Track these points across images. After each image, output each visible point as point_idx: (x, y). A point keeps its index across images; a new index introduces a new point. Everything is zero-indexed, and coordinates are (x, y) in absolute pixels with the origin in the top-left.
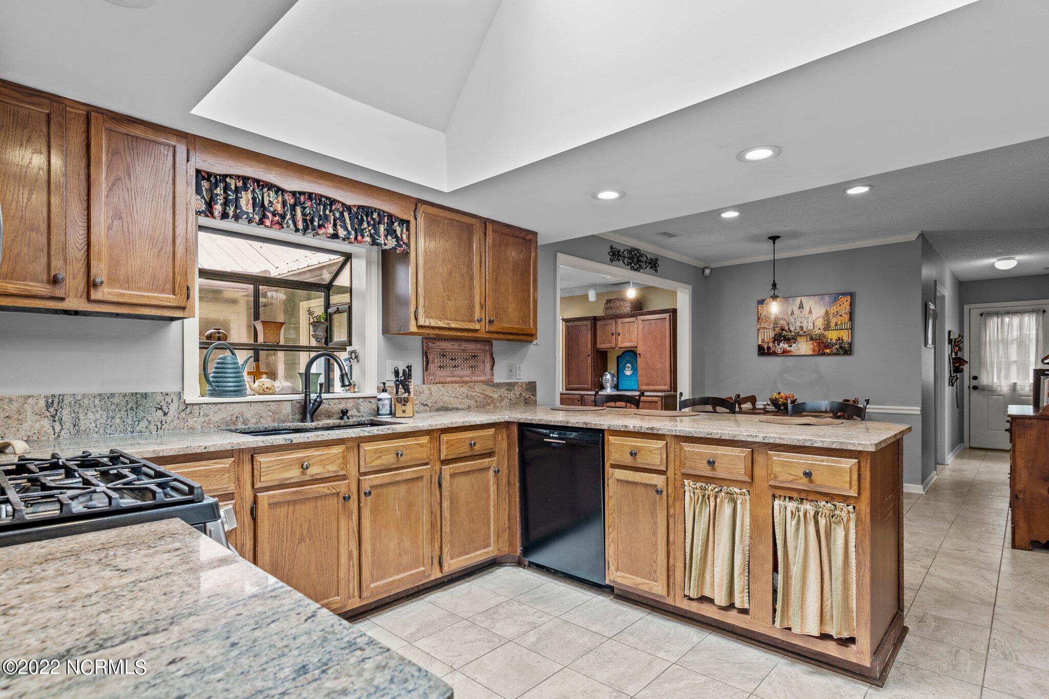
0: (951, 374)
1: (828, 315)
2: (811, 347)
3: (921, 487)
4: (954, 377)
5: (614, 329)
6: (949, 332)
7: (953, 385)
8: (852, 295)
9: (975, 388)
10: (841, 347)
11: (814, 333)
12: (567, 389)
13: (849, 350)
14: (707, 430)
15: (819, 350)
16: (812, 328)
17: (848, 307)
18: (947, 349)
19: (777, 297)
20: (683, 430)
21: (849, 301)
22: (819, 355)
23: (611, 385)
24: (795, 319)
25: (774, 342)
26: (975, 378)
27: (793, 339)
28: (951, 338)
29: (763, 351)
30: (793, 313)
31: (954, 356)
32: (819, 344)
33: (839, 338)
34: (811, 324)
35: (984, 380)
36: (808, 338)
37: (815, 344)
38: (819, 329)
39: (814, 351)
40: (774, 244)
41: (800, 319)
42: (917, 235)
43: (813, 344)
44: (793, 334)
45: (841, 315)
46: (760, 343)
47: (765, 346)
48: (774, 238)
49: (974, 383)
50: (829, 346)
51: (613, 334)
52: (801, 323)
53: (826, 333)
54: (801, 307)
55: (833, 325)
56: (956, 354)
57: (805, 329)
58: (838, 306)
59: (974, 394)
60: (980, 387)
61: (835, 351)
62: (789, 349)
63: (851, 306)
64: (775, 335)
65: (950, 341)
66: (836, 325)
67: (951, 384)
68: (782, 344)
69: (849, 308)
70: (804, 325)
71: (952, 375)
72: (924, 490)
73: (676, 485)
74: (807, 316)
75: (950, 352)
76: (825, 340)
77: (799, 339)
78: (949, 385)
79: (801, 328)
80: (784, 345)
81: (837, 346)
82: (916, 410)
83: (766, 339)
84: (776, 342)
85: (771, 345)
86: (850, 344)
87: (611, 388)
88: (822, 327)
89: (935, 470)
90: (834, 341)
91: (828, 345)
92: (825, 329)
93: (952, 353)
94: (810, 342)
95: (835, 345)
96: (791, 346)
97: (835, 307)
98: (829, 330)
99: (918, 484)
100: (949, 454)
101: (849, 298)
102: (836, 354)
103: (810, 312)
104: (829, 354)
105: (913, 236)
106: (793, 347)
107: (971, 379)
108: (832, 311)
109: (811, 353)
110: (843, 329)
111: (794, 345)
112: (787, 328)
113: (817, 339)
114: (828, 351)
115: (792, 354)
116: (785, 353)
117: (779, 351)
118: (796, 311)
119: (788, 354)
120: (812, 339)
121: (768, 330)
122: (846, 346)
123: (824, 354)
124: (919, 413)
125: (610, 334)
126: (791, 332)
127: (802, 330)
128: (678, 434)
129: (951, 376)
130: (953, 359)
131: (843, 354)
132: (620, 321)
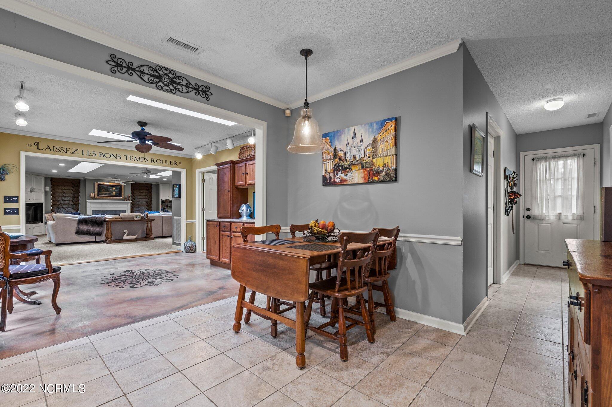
0: (506, 205)
1: (376, 142)
2: (363, 175)
3: (462, 326)
4: (509, 207)
5: (244, 170)
6: (505, 169)
7: (508, 215)
8: (397, 120)
9: (528, 217)
10: (387, 174)
11: (364, 162)
12: (218, 218)
13: (395, 177)
15: (369, 178)
16: (363, 156)
17: (393, 133)
18: (503, 184)
19: (309, 117)
21: (394, 127)
22: (368, 183)
23: (247, 213)
24: (350, 149)
25: (334, 172)
26: (528, 209)
27: (348, 168)
28: (507, 174)
29: (327, 182)
30: (348, 143)
31: (509, 190)
32: (369, 172)
33: (386, 166)
34: (362, 153)
35: (535, 211)
36: (360, 166)
37: (366, 172)
38: (369, 157)
39: (365, 179)
40: (306, 59)
41: (353, 148)
42: (458, 45)
43: (364, 172)
44: (348, 163)
45: (387, 141)
46: (324, 174)
47: (328, 176)
48: (307, 53)
49: (528, 213)
50: (376, 174)
51: (244, 174)
52: (355, 152)
53: (374, 160)
54: (354, 136)
55: (380, 151)
56: (511, 189)
57: (357, 158)
58: (384, 132)
59: (528, 222)
60: (532, 217)
61: (382, 178)
62: (345, 178)
63: (395, 131)
64: (335, 165)
65: (506, 177)
66: (382, 152)
67: (506, 213)
68: (340, 174)
70: (357, 154)
71: (508, 206)
72: (465, 331)
74: (359, 145)
75: (506, 186)
76: (373, 168)
77: (353, 167)
78: (505, 215)
79: (355, 157)
80: (341, 175)
81: (384, 173)
82: (457, 240)
83: (328, 170)
84: (336, 172)
85: (332, 175)
86: (396, 170)
87: (247, 216)
88: (371, 155)
89: (487, 295)
90: (381, 168)
92: (373, 157)
93: (507, 187)
94: (362, 171)
95: (382, 172)
96: (346, 175)
97: (381, 134)
98: (377, 157)
99: (459, 323)
100: (503, 274)
101: (394, 123)
102: (383, 182)
103: (362, 141)
104: (377, 182)
105: (453, 47)
106: (348, 176)
107: (525, 211)
108: (379, 138)
109: (362, 181)
110: (388, 156)
111: (349, 174)
112: (343, 158)
113: (367, 167)
114: (376, 178)
115: (347, 183)
116: (343, 183)
117: (338, 181)
118: (351, 141)
119: (345, 183)
120: (363, 167)
121: (329, 161)
122: (391, 172)
123: (373, 182)
124: (460, 243)
125: (241, 174)
126: (346, 161)
127: (355, 159)
129: (506, 207)
130: (508, 193)
131: (390, 181)
132: (248, 163)
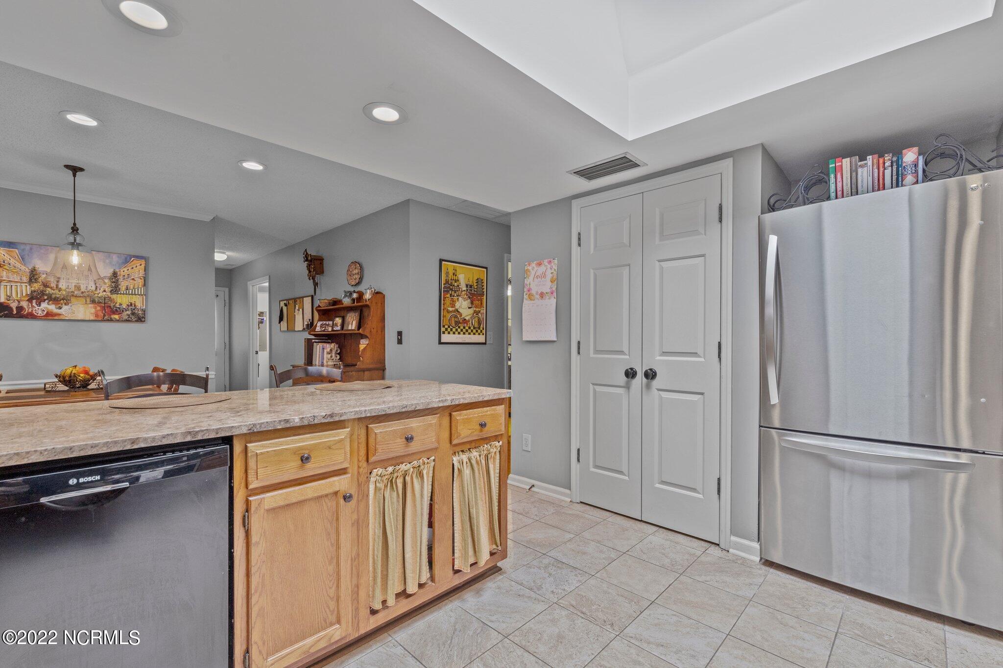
1: (116, 277)
2: (93, 311)
8: (147, 260)
10: (133, 314)
11: (96, 295)
13: (143, 317)
14: (400, 403)
15: (104, 315)
16: (94, 288)
17: (142, 273)
19: (79, 245)
20: (375, 409)
21: (143, 266)
22: (103, 320)
24: (68, 275)
25: (29, 301)
27: (63, 299)
32: (104, 308)
33: (131, 305)
34: (92, 285)
36: (88, 300)
37: (98, 308)
38: (104, 291)
39: (97, 316)
40: (74, 176)
42: (212, 217)
43: (95, 308)
45: (133, 279)
46: (5, 301)
47: (14, 306)
48: (75, 170)
52: (77, 281)
53: (114, 296)
55: (123, 288)
57: (83, 289)
58: (129, 268)
61: (126, 317)
62: (57, 311)
63: (145, 271)
64: (33, 292)
66: (127, 289)
68: (44, 305)
69: (144, 273)
70: (82, 284)
73: (360, 480)
74: (86, 273)
76: (112, 305)
77: (73, 299)
79: (77, 287)
80: (47, 307)
81: (129, 312)
84: (34, 301)
85: (24, 304)
86: (144, 311)
88: (108, 289)
90: (124, 307)
91: (116, 310)
92: (112, 292)
94: (91, 305)
95: (126, 311)
96: (60, 308)
97: (125, 269)
98: (118, 294)
101: (143, 262)
102: (127, 321)
104: (118, 321)
105: (208, 218)
106: (63, 309)
108: (122, 273)
109: (92, 318)
110: (135, 295)
111: (65, 308)
112: (53, 285)
113: (101, 303)
114: (117, 317)
115: (61, 317)
117: (40, 313)
119: (56, 318)
120: (93, 302)
121: (19, 284)
122: (140, 312)
123: (111, 320)
126: (60, 290)
127: (79, 290)
128: (368, 415)
131: (136, 321)
